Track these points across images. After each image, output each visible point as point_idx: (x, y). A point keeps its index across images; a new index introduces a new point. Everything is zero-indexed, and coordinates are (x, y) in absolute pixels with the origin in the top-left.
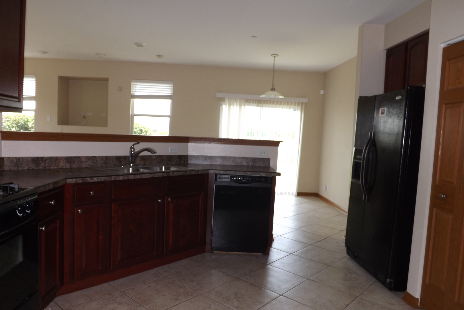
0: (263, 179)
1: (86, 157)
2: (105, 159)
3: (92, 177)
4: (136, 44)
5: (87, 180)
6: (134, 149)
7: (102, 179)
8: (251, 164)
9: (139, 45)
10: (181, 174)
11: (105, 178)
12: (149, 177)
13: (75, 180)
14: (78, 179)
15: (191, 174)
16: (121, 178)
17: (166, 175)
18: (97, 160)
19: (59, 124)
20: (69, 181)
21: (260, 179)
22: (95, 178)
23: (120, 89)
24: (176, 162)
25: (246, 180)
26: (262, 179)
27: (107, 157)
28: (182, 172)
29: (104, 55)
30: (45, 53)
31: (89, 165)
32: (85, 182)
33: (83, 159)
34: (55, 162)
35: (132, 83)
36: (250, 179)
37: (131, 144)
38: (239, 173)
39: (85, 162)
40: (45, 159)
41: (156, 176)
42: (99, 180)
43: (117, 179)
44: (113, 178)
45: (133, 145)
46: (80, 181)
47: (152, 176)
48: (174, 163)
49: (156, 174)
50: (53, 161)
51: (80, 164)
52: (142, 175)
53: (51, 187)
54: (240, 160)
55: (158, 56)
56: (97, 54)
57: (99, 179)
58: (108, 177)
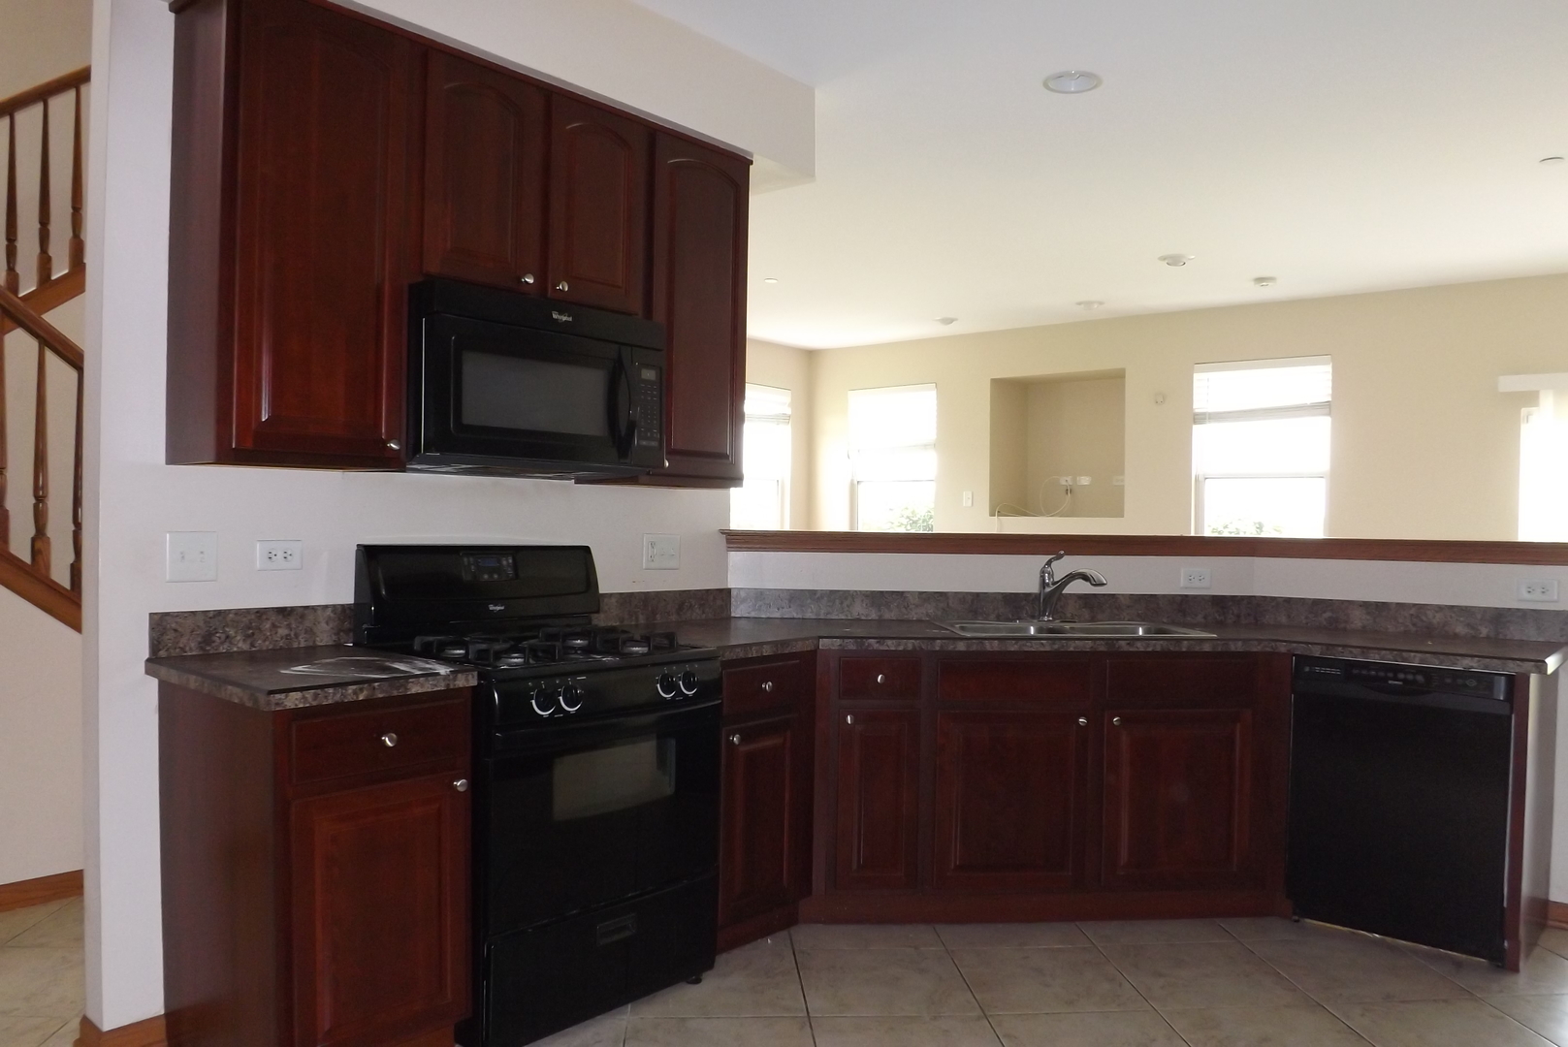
0: (1472, 683)
1: (921, 593)
2: (972, 601)
3: (881, 639)
4: (1163, 258)
5: (870, 645)
6: (1051, 575)
7: (910, 645)
8: (1484, 631)
9: (1174, 260)
10: (1158, 649)
11: (916, 643)
12: (1048, 649)
13: (838, 641)
14: (846, 641)
15: (1197, 649)
16: (961, 646)
17: (1102, 649)
18: (950, 602)
19: (992, 514)
20: (824, 644)
21: (1460, 681)
22: (889, 642)
23: (1160, 399)
24: (1205, 618)
25: (1405, 681)
26: (1468, 682)
27: (978, 595)
28: (1161, 642)
29: (1101, 303)
30: (948, 321)
31: (928, 615)
32: (864, 647)
33: (911, 598)
34: (842, 603)
35: (1196, 376)
36: (1420, 678)
37: (1041, 560)
38: (1377, 656)
39: (917, 606)
40: (818, 595)
41: (1072, 649)
42: (901, 648)
43: (951, 648)
44: (938, 645)
45: (1049, 563)
46: (851, 645)
47: (1056, 647)
48: (1200, 619)
49: (1070, 642)
50: (837, 602)
51: (904, 610)
52: (1024, 642)
53: (767, 651)
54: (1439, 616)
55: (1260, 280)
56: (1079, 304)
57: (899, 645)
58: (926, 641)
